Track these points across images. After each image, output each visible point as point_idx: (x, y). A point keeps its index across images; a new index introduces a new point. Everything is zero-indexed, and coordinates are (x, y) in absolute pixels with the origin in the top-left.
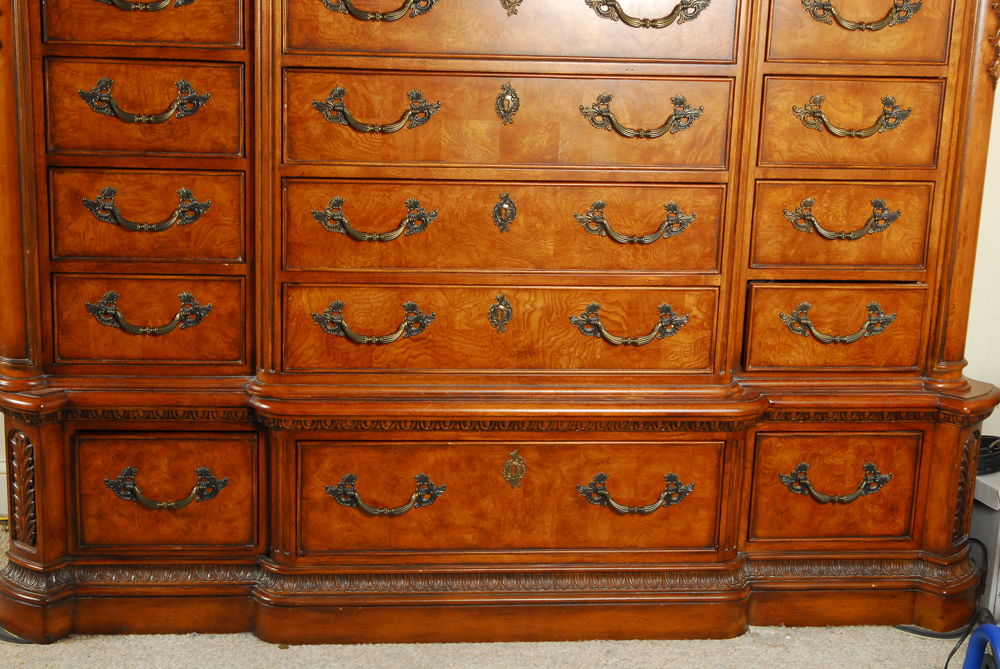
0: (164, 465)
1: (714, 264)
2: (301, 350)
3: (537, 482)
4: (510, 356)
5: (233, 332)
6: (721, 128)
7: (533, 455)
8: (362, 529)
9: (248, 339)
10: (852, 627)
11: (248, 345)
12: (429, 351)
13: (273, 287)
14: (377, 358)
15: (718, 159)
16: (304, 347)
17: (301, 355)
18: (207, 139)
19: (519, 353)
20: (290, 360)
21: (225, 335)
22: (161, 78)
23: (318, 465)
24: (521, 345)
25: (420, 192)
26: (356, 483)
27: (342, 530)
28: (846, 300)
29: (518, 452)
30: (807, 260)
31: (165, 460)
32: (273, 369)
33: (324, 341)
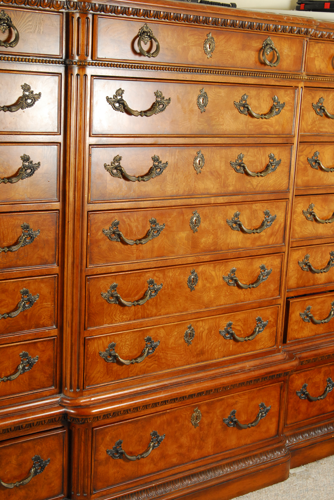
0: (14, 461)
1: (278, 293)
2: (93, 375)
3: (206, 422)
4: (194, 357)
5: (49, 370)
6: (283, 225)
7: (204, 408)
8: (124, 470)
9: (58, 373)
10: (325, 459)
11: (58, 376)
12: (156, 362)
13: (79, 341)
14: (131, 371)
15: (281, 241)
16: (95, 372)
17: (93, 378)
18: (37, 257)
19: (197, 354)
20: (88, 381)
21: (45, 373)
22: (13, 223)
23: (103, 439)
24: (198, 350)
25: (154, 275)
26: (122, 445)
27: (114, 473)
28: (324, 302)
29: (198, 408)
30: (306, 285)
31: (15, 457)
32: (78, 389)
33: (105, 366)
